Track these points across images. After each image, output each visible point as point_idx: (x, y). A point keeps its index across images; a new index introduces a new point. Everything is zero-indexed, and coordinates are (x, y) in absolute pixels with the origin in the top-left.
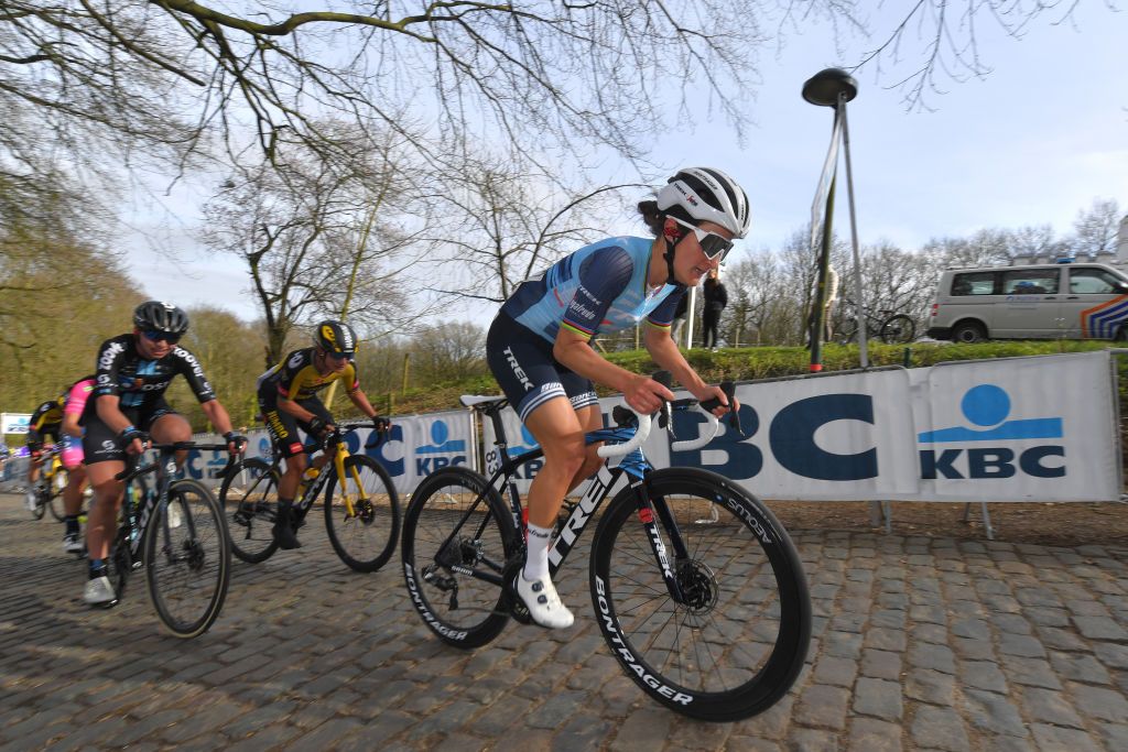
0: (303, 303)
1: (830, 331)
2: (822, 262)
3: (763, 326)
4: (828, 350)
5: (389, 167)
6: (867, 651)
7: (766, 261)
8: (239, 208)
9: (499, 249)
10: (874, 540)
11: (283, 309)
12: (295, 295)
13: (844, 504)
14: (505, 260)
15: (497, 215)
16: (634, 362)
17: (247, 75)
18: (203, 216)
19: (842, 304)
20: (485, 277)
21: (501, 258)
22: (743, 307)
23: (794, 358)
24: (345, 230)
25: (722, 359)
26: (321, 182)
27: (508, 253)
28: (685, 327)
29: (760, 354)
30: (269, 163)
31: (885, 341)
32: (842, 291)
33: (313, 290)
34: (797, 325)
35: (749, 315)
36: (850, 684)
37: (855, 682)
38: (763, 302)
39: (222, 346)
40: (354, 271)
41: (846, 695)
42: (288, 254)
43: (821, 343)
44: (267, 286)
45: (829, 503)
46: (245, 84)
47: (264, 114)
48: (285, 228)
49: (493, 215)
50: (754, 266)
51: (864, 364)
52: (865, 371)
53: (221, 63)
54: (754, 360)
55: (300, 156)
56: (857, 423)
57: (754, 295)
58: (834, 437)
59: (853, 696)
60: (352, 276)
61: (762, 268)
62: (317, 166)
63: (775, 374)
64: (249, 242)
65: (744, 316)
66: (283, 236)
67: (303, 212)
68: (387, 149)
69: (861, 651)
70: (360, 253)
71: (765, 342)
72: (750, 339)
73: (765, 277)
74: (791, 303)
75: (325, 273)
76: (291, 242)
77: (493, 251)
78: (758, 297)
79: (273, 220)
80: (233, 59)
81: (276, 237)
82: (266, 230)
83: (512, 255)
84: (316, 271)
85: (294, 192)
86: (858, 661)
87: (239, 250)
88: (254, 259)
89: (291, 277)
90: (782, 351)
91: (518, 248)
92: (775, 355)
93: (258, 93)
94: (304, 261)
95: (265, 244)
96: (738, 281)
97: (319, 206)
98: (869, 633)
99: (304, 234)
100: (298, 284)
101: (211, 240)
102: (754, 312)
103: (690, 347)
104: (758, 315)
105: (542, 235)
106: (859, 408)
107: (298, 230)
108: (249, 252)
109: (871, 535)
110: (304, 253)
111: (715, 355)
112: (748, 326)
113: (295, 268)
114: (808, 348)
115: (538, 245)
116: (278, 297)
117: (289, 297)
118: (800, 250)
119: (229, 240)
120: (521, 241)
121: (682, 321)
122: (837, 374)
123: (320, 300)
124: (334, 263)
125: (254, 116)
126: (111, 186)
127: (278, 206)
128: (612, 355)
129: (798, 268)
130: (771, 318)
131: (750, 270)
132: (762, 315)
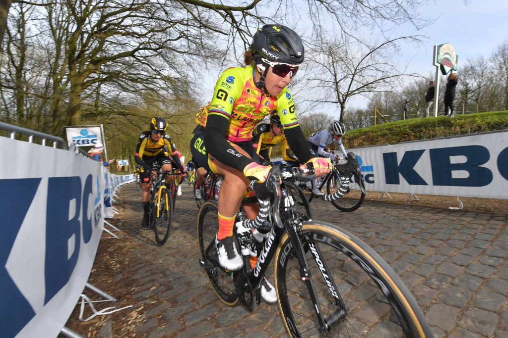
3: (479, 101)
9: (336, 79)
14: (339, 84)
15: (335, 64)
17: (241, 27)
20: (330, 93)
21: (337, 83)
22: (466, 92)
25: (458, 121)
27: (340, 80)
35: (469, 95)
38: (479, 87)
46: (239, 30)
47: (246, 41)
49: (333, 65)
50: (472, 68)
53: (232, 25)
57: (473, 84)
61: (478, 69)
65: (467, 97)
71: (481, 110)
72: (471, 108)
73: (480, 73)
77: (333, 81)
78: (475, 85)
80: (236, 23)
83: (342, 81)
91: (345, 77)
93: (244, 33)
102: (473, 94)
103: (436, 116)
104: (476, 95)
105: (356, 70)
112: (469, 101)
115: (354, 75)
120: (346, 74)
121: (431, 103)
125: (243, 42)
129: (502, 66)
130: (484, 96)
131: (470, 71)
132: (479, 95)
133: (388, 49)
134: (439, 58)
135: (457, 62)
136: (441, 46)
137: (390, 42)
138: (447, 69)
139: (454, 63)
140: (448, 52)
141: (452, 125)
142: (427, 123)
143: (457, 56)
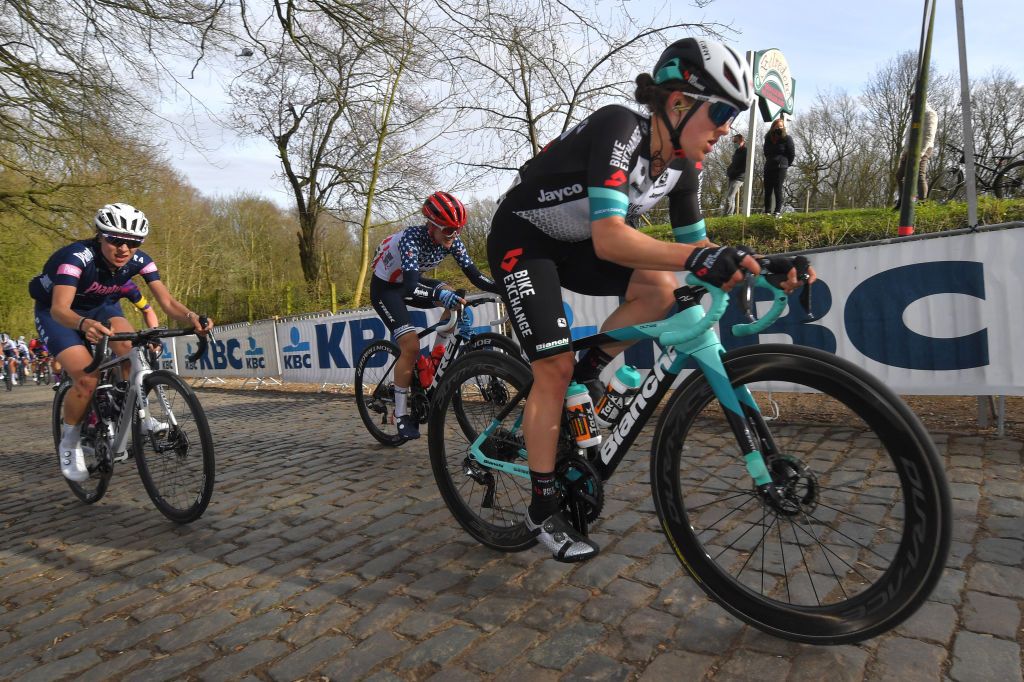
0: (331, 185)
1: (926, 187)
2: (917, 101)
3: (840, 185)
4: (924, 209)
5: (409, 29)
6: (970, 595)
7: (844, 108)
8: (265, 89)
9: (529, 113)
10: (982, 446)
11: (312, 193)
12: (324, 177)
13: (941, 399)
14: (537, 125)
15: (527, 75)
18: (230, 100)
19: (941, 154)
20: (515, 146)
21: (531, 123)
22: (814, 165)
23: (878, 220)
24: (369, 104)
25: (787, 225)
26: (343, 53)
27: (539, 117)
28: (743, 190)
29: (835, 218)
30: (287, 37)
31: (999, 196)
32: (941, 140)
33: (341, 171)
34: (884, 181)
35: (822, 175)
36: (947, 640)
37: (954, 637)
38: (840, 158)
39: (263, 235)
40: (379, 149)
41: (941, 655)
42: (314, 135)
43: (914, 199)
44: (296, 170)
45: (921, 398)
48: (310, 106)
49: (523, 75)
50: (826, 115)
51: (972, 222)
52: (974, 230)
54: (827, 227)
55: (321, 27)
56: (963, 299)
57: (826, 149)
58: (928, 316)
59: (950, 657)
60: (377, 154)
61: (838, 117)
62: (339, 36)
63: (853, 239)
64: (277, 124)
65: (817, 176)
66: (309, 115)
67: (325, 89)
68: (407, 10)
69: (962, 593)
70: (384, 128)
71: (842, 204)
73: (843, 127)
74: (874, 155)
75: (352, 152)
76: (316, 121)
77: (523, 116)
78: (833, 151)
79: (298, 99)
81: (302, 116)
82: (292, 110)
83: (544, 119)
84: (343, 150)
85: (315, 65)
86: (958, 608)
87: (267, 133)
88: (282, 142)
89: (318, 158)
90: (861, 214)
91: (551, 110)
92: (853, 219)
94: (330, 140)
95: (292, 124)
96: (807, 135)
97: (342, 80)
98: (973, 570)
99: (328, 111)
100: (326, 165)
101: (240, 125)
102: (828, 171)
103: (748, 215)
104: (834, 174)
105: (576, 94)
106: (966, 279)
107: (322, 108)
108: (277, 134)
109: (978, 440)
110: (329, 131)
111: (778, 222)
112: (821, 187)
113: (321, 148)
114: (897, 208)
115: (572, 105)
116: (307, 181)
117: (318, 180)
118: (887, 92)
119: (258, 124)
120: (554, 102)
121: (739, 184)
122: (936, 237)
123: (348, 182)
124: (358, 140)
126: (145, 76)
127: (302, 83)
128: (658, 227)
129: (885, 115)
130: (850, 177)
131: (823, 121)
132: (839, 174)
134: (757, 82)
135: (793, 95)
136: (762, 53)
137: (655, 31)
138: (774, 109)
139: (787, 96)
140: (776, 69)
141: (776, 235)
142: (727, 229)
143: (794, 81)
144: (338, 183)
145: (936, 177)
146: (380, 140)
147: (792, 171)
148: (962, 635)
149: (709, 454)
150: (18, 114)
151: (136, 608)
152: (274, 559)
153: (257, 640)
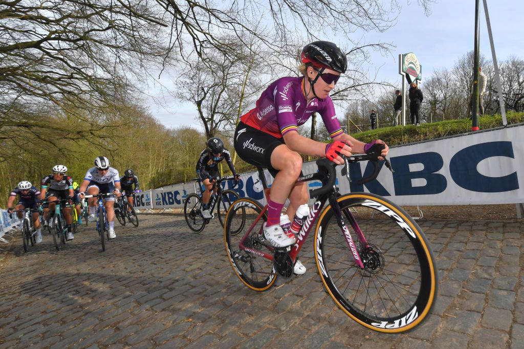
0: (220, 121)
1: (483, 108)
3: (446, 111)
4: (482, 119)
5: (252, 53)
6: (519, 304)
7: (446, 77)
8: (192, 82)
10: (520, 227)
11: (212, 125)
12: (217, 118)
13: (499, 206)
16: (375, 135)
17: (188, 20)
18: (176, 87)
19: (490, 94)
22: (434, 103)
23: (463, 125)
24: (236, 86)
25: (423, 129)
26: (225, 64)
29: (443, 125)
30: (200, 59)
31: (517, 111)
32: (490, 88)
33: (224, 115)
35: (437, 106)
36: (508, 329)
37: (511, 327)
38: (445, 98)
39: (192, 144)
40: (240, 104)
41: (506, 337)
42: (213, 100)
44: (205, 115)
45: (489, 205)
46: (187, 24)
47: (195, 36)
48: (211, 88)
50: (438, 80)
51: (505, 123)
52: (506, 127)
53: (175, 16)
54: (440, 129)
55: (215, 54)
56: (504, 159)
57: (440, 95)
58: (489, 167)
59: (510, 338)
60: (239, 107)
61: (443, 80)
62: (223, 57)
63: (452, 133)
64: (196, 96)
65: (435, 107)
66: (210, 92)
67: (217, 81)
68: (251, 46)
69: (515, 304)
70: (243, 95)
71: (447, 118)
72: (436, 117)
73: (446, 85)
74: (461, 97)
75: (229, 107)
76: (214, 94)
78: (442, 95)
79: (206, 85)
81: (208, 92)
82: (203, 89)
84: (225, 106)
85: (210, 68)
86: (513, 312)
87: (192, 100)
88: (199, 104)
89: (215, 109)
90: (456, 122)
92: (452, 124)
93: (191, 27)
94: (220, 102)
95: (203, 96)
96: (431, 88)
97: (224, 76)
98: (519, 291)
99: (219, 89)
100: (218, 113)
101: (181, 97)
102: (440, 104)
103: (405, 125)
104: (443, 105)
106: (505, 149)
107: (216, 88)
108: (197, 100)
109: (517, 224)
110: (219, 98)
111: (418, 127)
112: (438, 111)
113: (216, 106)
116: (210, 120)
117: (214, 119)
118: (463, 69)
119: (188, 96)
122: (490, 131)
123: (228, 119)
124: (231, 101)
125: (192, 38)
126: (141, 79)
127: (207, 79)
128: (365, 132)
129: (463, 78)
130: (450, 106)
131: (436, 83)
132: (445, 105)
133: (357, 56)
134: (404, 67)
135: (421, 72)
136: (406, 55)
137: (358, 48)
139: (418, 72)
140: (412, 61)
141: (417, 133)
142: (395, 132)
143: (421, 66)
144: (223, 120)
145: (488, 104)
146: (241, 101)
147: (424, 105)
148: (515, 325)
149: (390, 237)
150: (86, 97)
151: (119, 322)
152: (186, 296)
153: (174, 338)
